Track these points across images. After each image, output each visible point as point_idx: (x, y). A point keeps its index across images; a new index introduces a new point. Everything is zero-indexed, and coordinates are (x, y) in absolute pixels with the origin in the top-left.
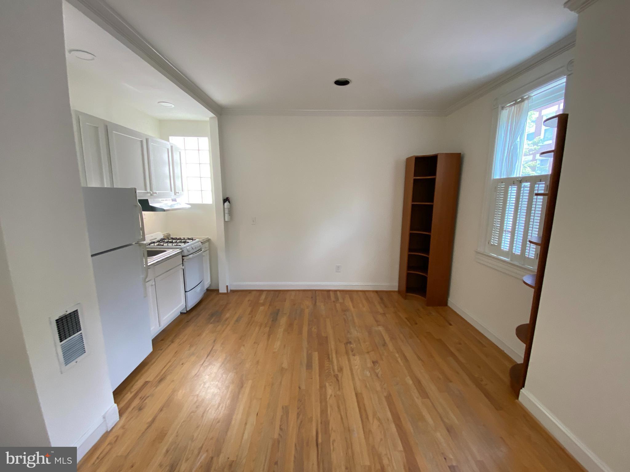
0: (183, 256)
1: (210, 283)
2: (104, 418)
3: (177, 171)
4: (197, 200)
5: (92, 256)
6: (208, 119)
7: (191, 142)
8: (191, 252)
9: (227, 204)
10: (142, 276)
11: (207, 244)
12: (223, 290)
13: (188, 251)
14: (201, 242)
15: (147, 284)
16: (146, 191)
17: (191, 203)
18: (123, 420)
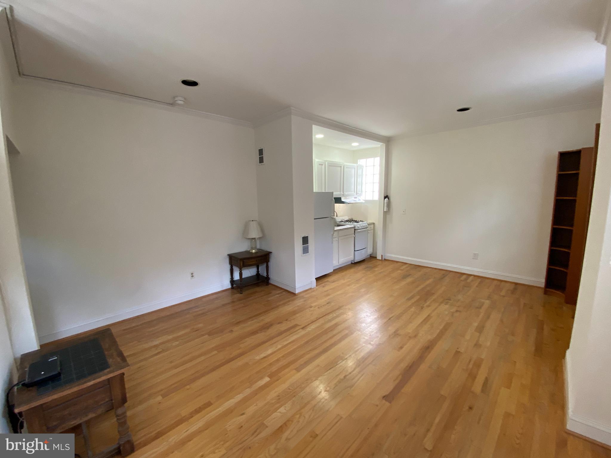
0: (355, 230)
1: (372, 252)
2: (311, 282)
3: (359, 180)
4: (369, 198)
5: (314, 219)
6: (380, 146)
7: (370, 161)
8: (360, 228)
9: (386, 199)
10: (332, 233)
11: (372, 226)
12: (379, 257)
13: (358, 227)
14: (368, 224)
15: (334, 239)
16: (340, 192)
17: (366, 199)
18: (317, 287)
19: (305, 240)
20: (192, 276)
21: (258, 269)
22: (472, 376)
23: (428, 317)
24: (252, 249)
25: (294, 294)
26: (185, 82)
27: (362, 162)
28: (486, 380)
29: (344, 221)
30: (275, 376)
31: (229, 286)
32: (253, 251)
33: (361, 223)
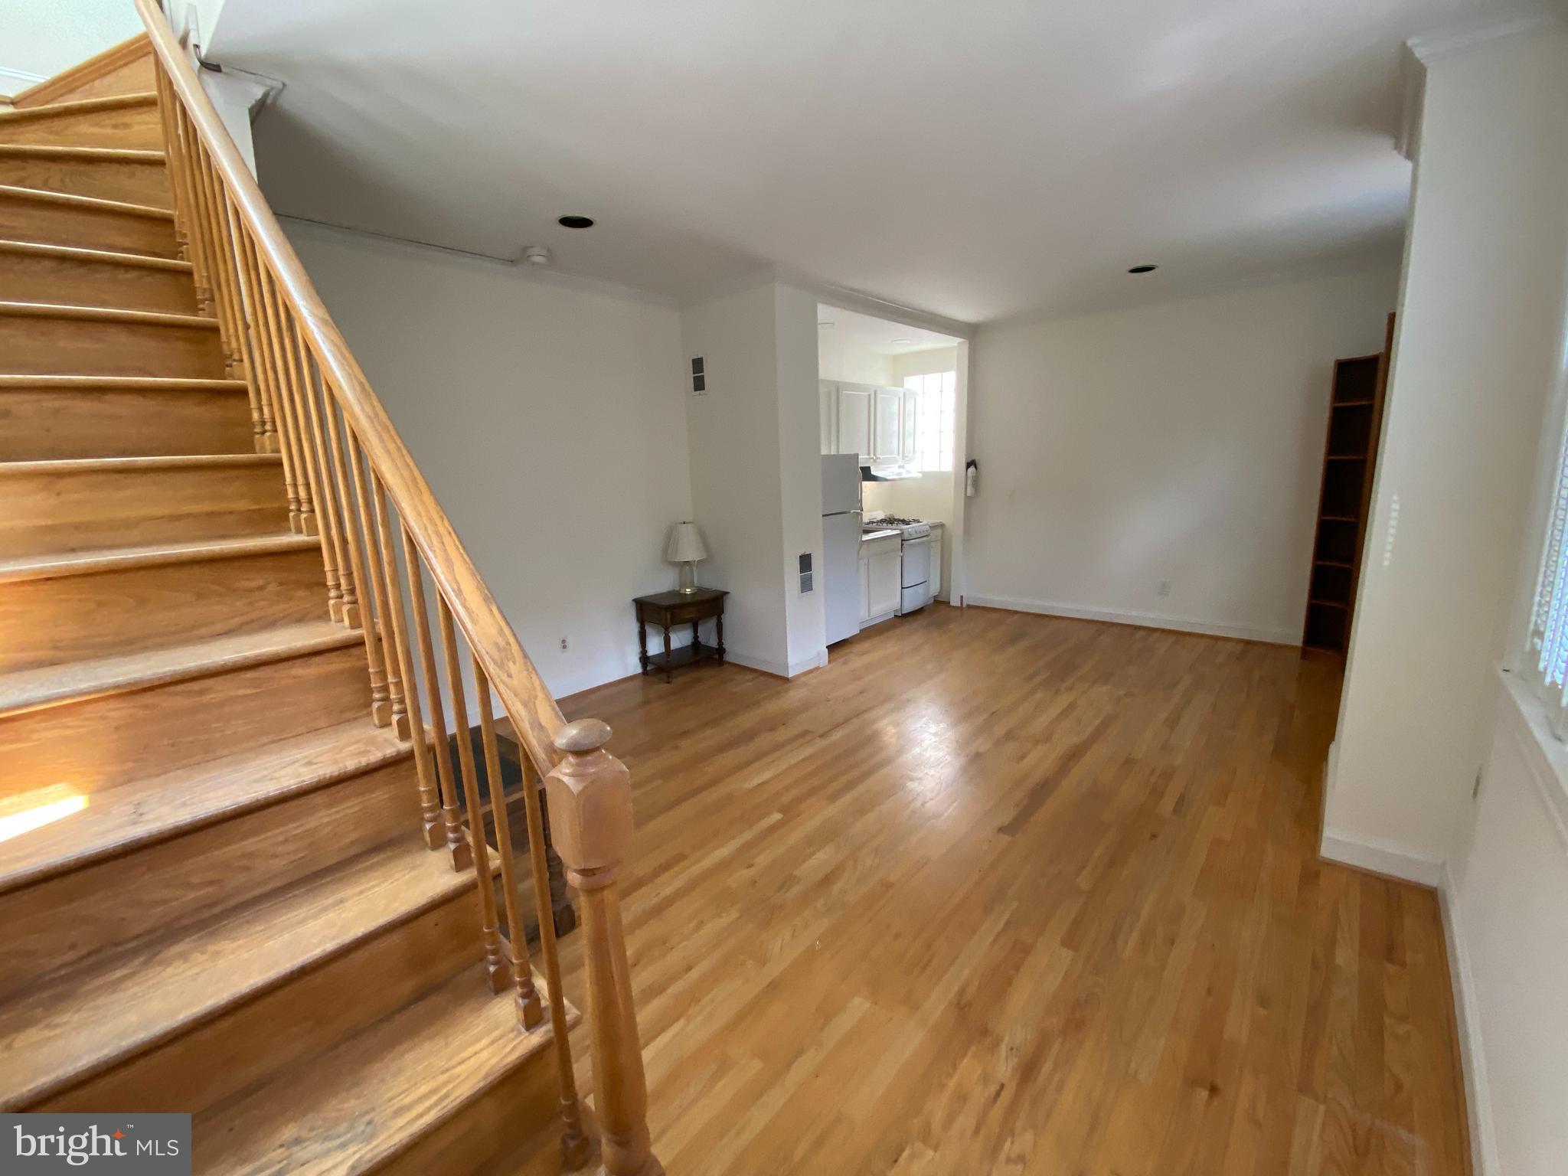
0: (902, 540)
1: (938, 590)
2: (819, 653)
3: (909, 425)
4: (932, 467)
5: (823, 516)
6: (956, 345)
7: (933, 380)
8: (914, 536)
9: (972, 469)
10: (857, 548)
11: (939, 532)
12: (955, 602)
13: (909, 535)
14: (930, 527)
15: (861, 563)
16: (869, 455)
17: (926, 469)
18: (830, 665)
19: (805, 562)
20: (564, 647)
21: (696, 632)
22: (1157, 793)
23: (1070, 708)
24: (684, 585)
25: (786, 680)
26: (568, 222)
27: (912, 382)
28: (1182, 799)
29: (875, 520)
30: (791, 811)
31: (639, 670)
32: (688, 590)
33: (914, 525)
